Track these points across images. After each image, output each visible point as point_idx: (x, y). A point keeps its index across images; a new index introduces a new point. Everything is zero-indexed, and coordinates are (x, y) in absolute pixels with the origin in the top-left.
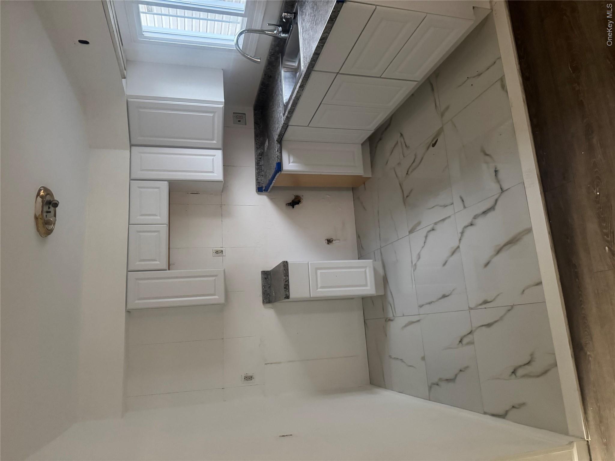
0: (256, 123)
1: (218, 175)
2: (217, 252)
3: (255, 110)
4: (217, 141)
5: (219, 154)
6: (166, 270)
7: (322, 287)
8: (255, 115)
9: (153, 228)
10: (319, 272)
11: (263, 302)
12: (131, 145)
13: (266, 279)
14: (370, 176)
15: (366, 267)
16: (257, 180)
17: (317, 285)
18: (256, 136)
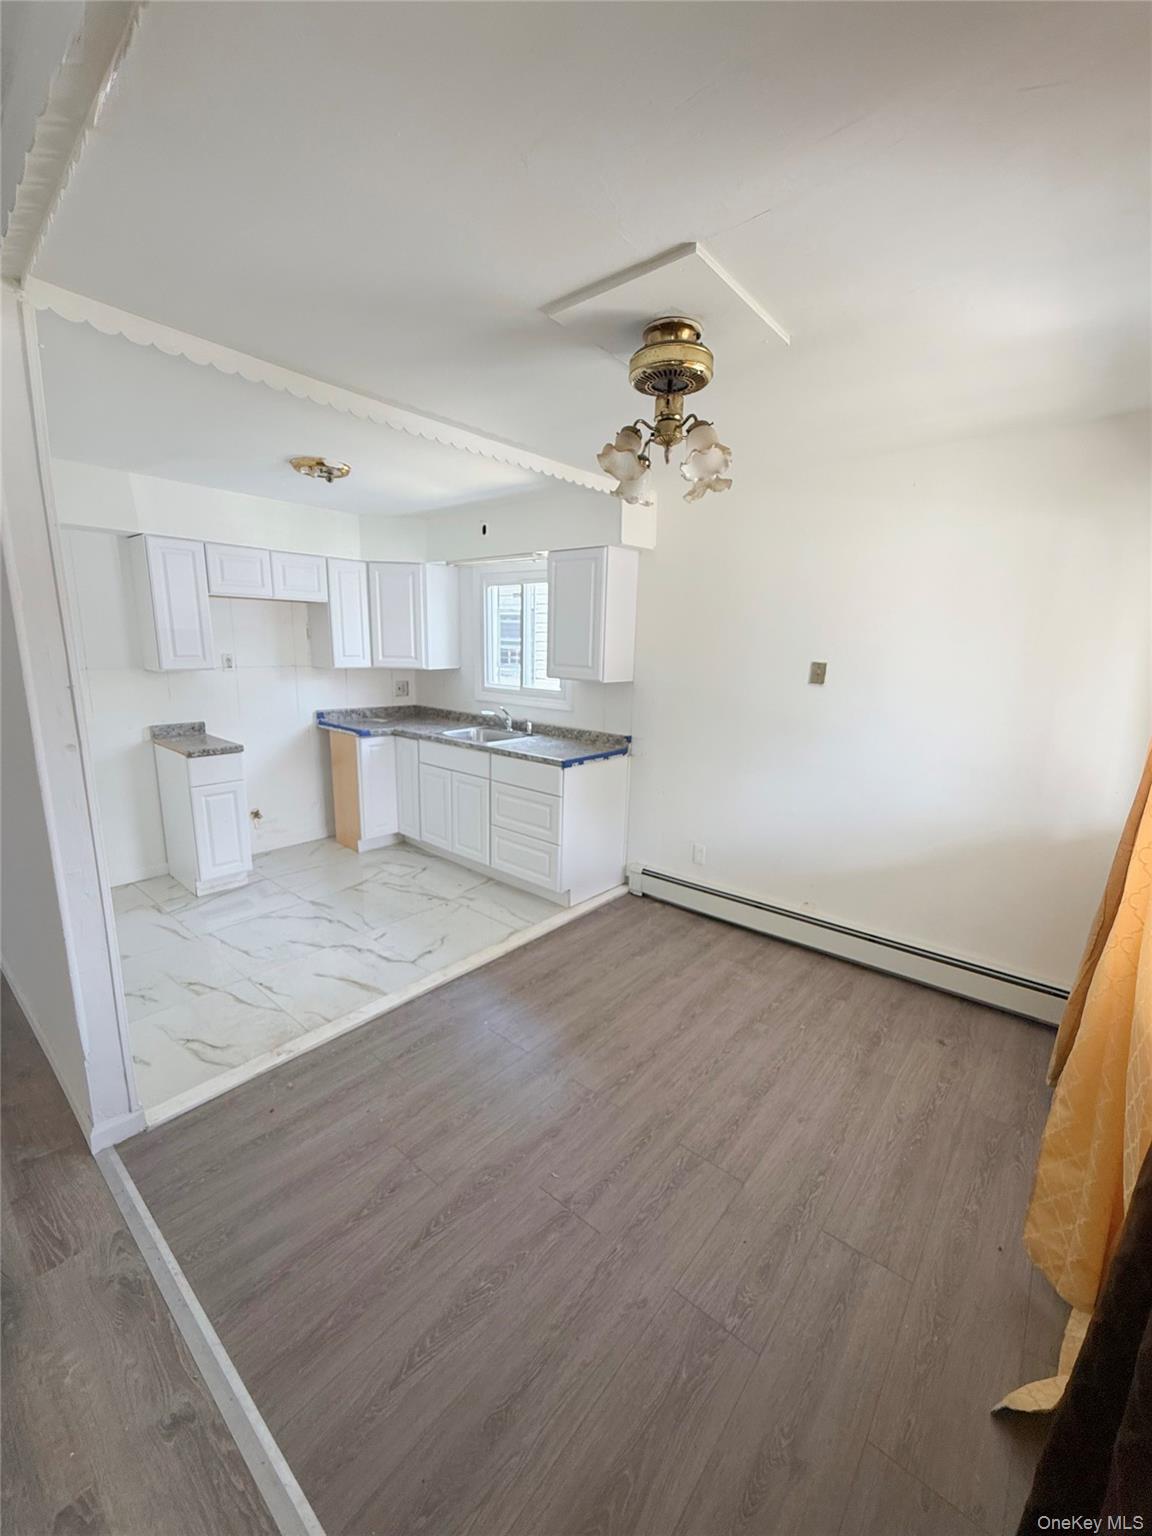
0: (400, 708)
1: (340, 662)
2: (229, 660)
3: (415, 707)
4: (381, 661)
5: (367, 664)
6: (209, 591)
7: (206, 801)
8: (409, 707)
9: (268, 580)
10: (231, 795)
11: (151, 728)
12: (368, 564)
13: (193, 728)
14: (360, 850)
15: (242, 861)
16: (333, 712)
17: (209, 796)
18: (386, 709)
